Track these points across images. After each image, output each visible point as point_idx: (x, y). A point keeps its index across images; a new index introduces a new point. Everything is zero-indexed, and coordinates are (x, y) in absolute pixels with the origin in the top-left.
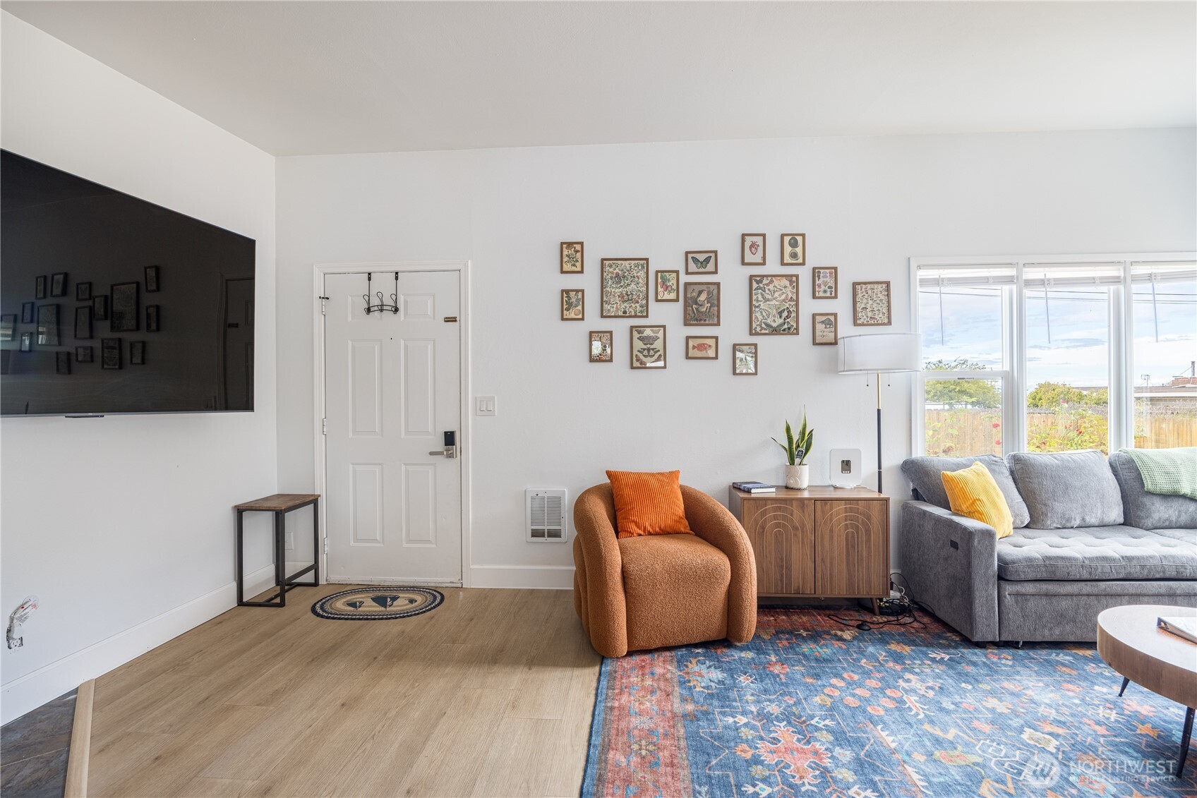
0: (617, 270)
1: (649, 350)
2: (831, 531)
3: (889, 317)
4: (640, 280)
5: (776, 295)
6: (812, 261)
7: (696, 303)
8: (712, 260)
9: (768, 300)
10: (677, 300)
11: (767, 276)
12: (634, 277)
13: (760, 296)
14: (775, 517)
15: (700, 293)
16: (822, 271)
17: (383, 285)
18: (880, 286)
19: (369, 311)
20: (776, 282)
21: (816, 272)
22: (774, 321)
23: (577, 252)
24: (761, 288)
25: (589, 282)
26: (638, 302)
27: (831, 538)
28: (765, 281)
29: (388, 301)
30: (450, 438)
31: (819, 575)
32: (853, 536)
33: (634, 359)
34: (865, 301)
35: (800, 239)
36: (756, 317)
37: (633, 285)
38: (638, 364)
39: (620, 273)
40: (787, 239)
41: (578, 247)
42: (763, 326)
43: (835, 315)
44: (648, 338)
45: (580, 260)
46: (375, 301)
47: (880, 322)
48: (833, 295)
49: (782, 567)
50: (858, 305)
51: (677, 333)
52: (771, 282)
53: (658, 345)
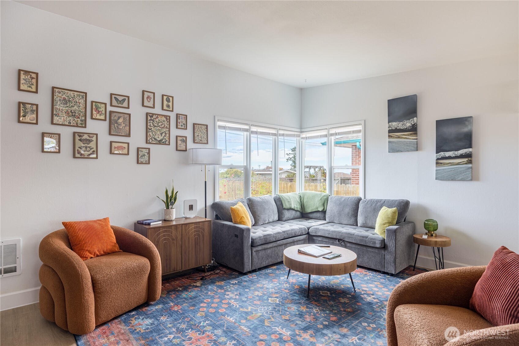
0: (64, 96)
1: (86, 147)
2: (189, 238)
3: (207, 141)
4: (81, 105)
5: (160, 124)
6: (176, 111)
7: (117, 123)
8: (126, 101)
9: (156, 126)
10: (105, 120)
11: (155, 114)
12: (76, 102)
13: (151, 124)
14: (164, 236)
15: (119, 118)
16: (181, 116)
18: (204, 126)
20: (160, 118)
21: (178, 115)
22: (159, 137)
23: (33, 78)
24: (152, 120)
25: (42, 100)
26: (79, 118)
27: (189, 241)
28: (154, 117)
31: (183, 260)
32: (198, 239)
33: (76, 152)
34: (198, 132)
35: (171, 99)
36: (150, 135)
37: (75, 107)
38: (79, 156)
39: (67, 98)
40: (165, 98)
41: (34, 76)
42: (153, 139)
43: (186, 137)
44: (86, 140)
45: (35, 84)
47: (204, 142)
48: (185, 128)
49: (167, 259)
50: (195, 134)
51: (104, 139)
52: (157, 117)
53: (93, 145)
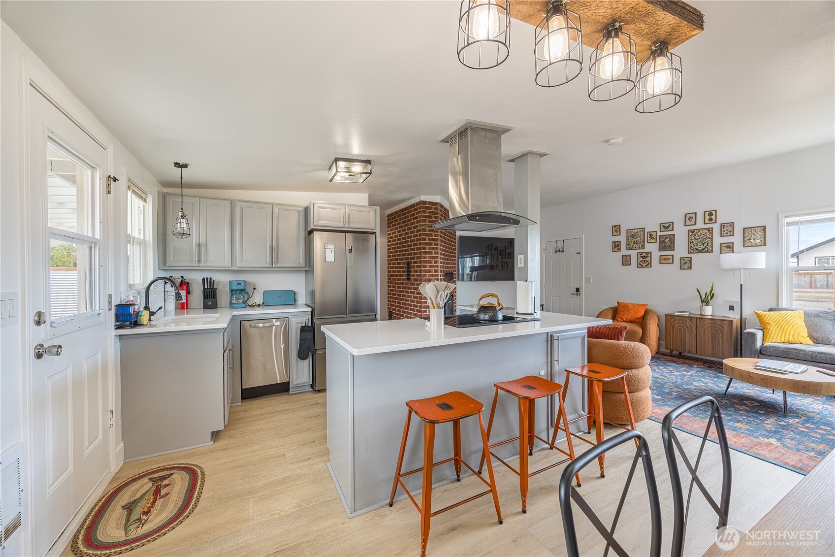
0: (633, 233)
1: (644, 261)
2: (704, 330)
3: (765, 242)
4: (641, 236)
5: (701, 237)
6: (719, 221)
7: (664, 242)
8: (671, 226)
9: (697, 239)
10: (656, 242)
11: (697, 230)
12: (639, 235)
13: (693, 238)
14: (679, 323)
15: (666, 239)
16: (725, 225)
17: (560, 244)
18: (759, 229)
19: (556, 252)
20: (701, 232)
21: (723, 225)
22: (700, 247)
23: (618, 228)
24: (693, 235)
25: (622, 238)
26: (640, 244)
27: (704, 333)
28: (696, 232)
29: (561, 249)
30: (578, 290)
31: (698, 347)
32: (715, 333)
33: (639, 264)
34: (750, 236)
35: (714, 213)
36: (691, 246)
37: (639, 238)
38: (640, 266)
40: (707, 213)
41: (618, 227)
42: (695, 250)
43: (733, 243)
44: (644, 256)
45: (619, 231)
46: (558, 249)
47: (759, 245)
48: (732, 234)
49: (682, 341)
50: (746, 238)
51: (656, 254)
52: (699, 231)
53: (648, 259)
